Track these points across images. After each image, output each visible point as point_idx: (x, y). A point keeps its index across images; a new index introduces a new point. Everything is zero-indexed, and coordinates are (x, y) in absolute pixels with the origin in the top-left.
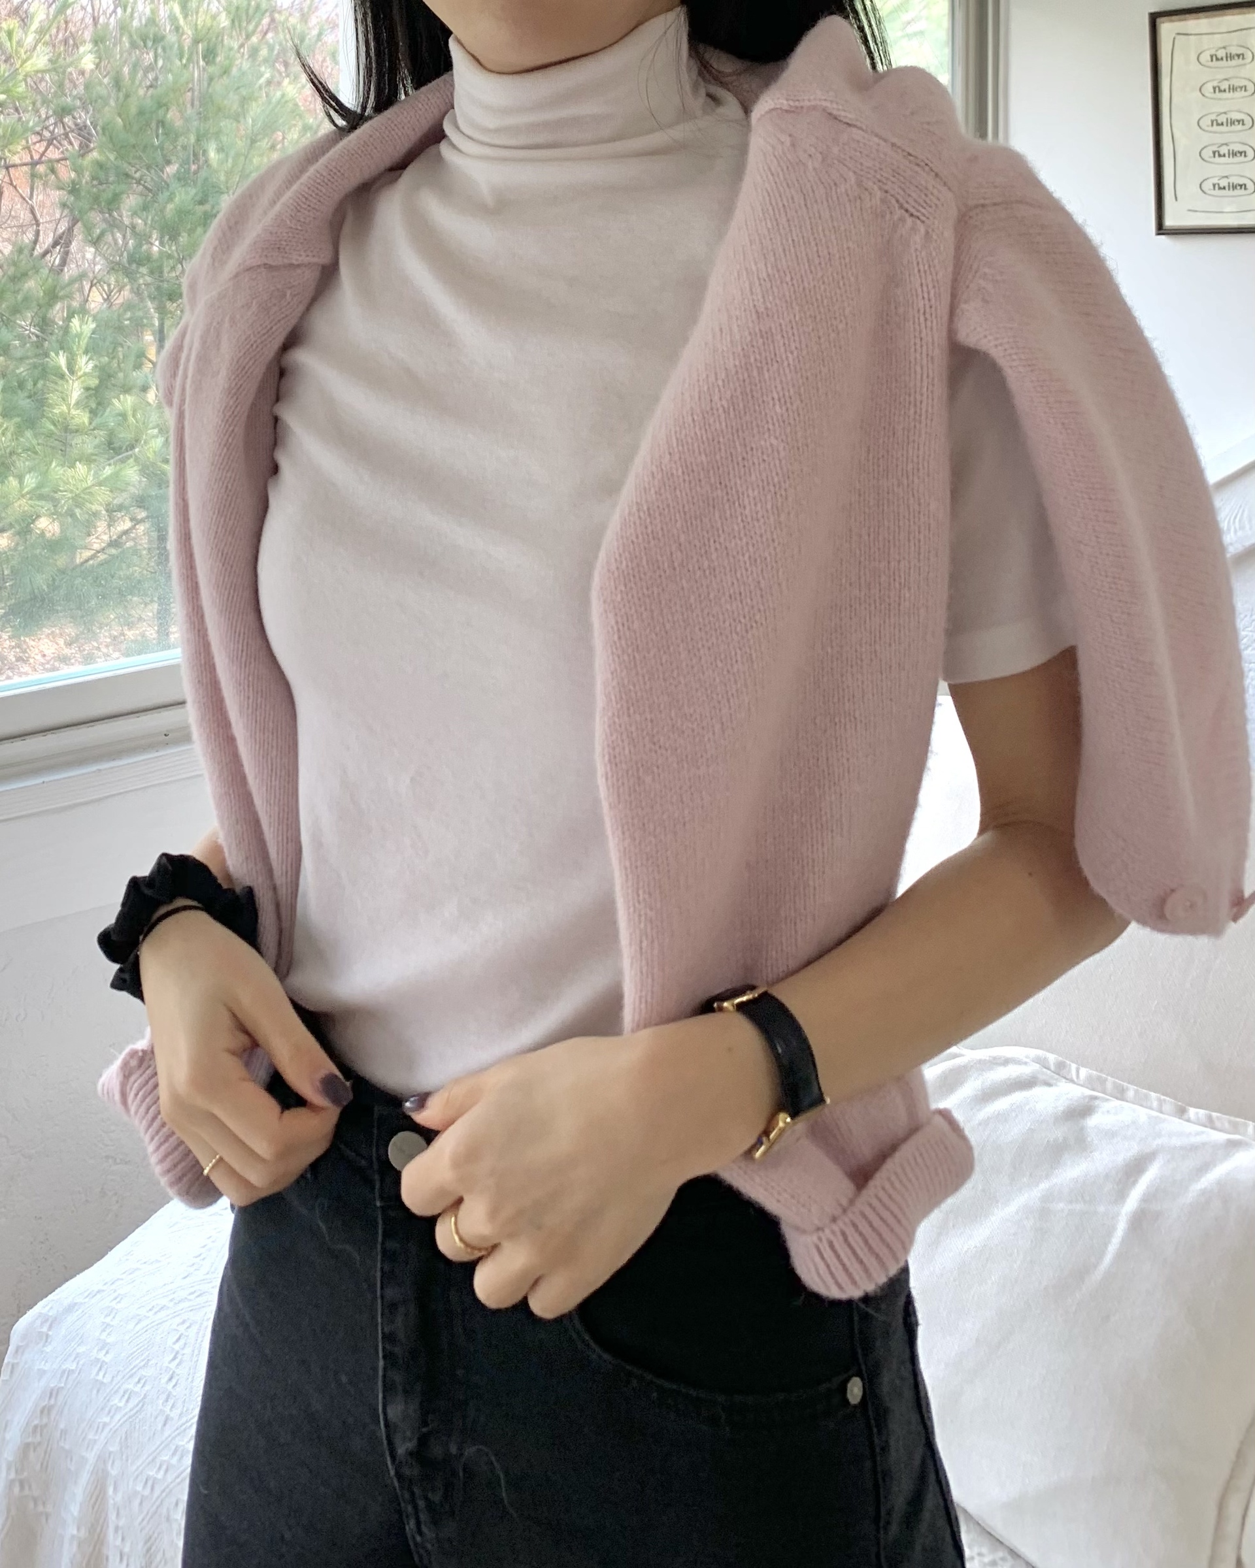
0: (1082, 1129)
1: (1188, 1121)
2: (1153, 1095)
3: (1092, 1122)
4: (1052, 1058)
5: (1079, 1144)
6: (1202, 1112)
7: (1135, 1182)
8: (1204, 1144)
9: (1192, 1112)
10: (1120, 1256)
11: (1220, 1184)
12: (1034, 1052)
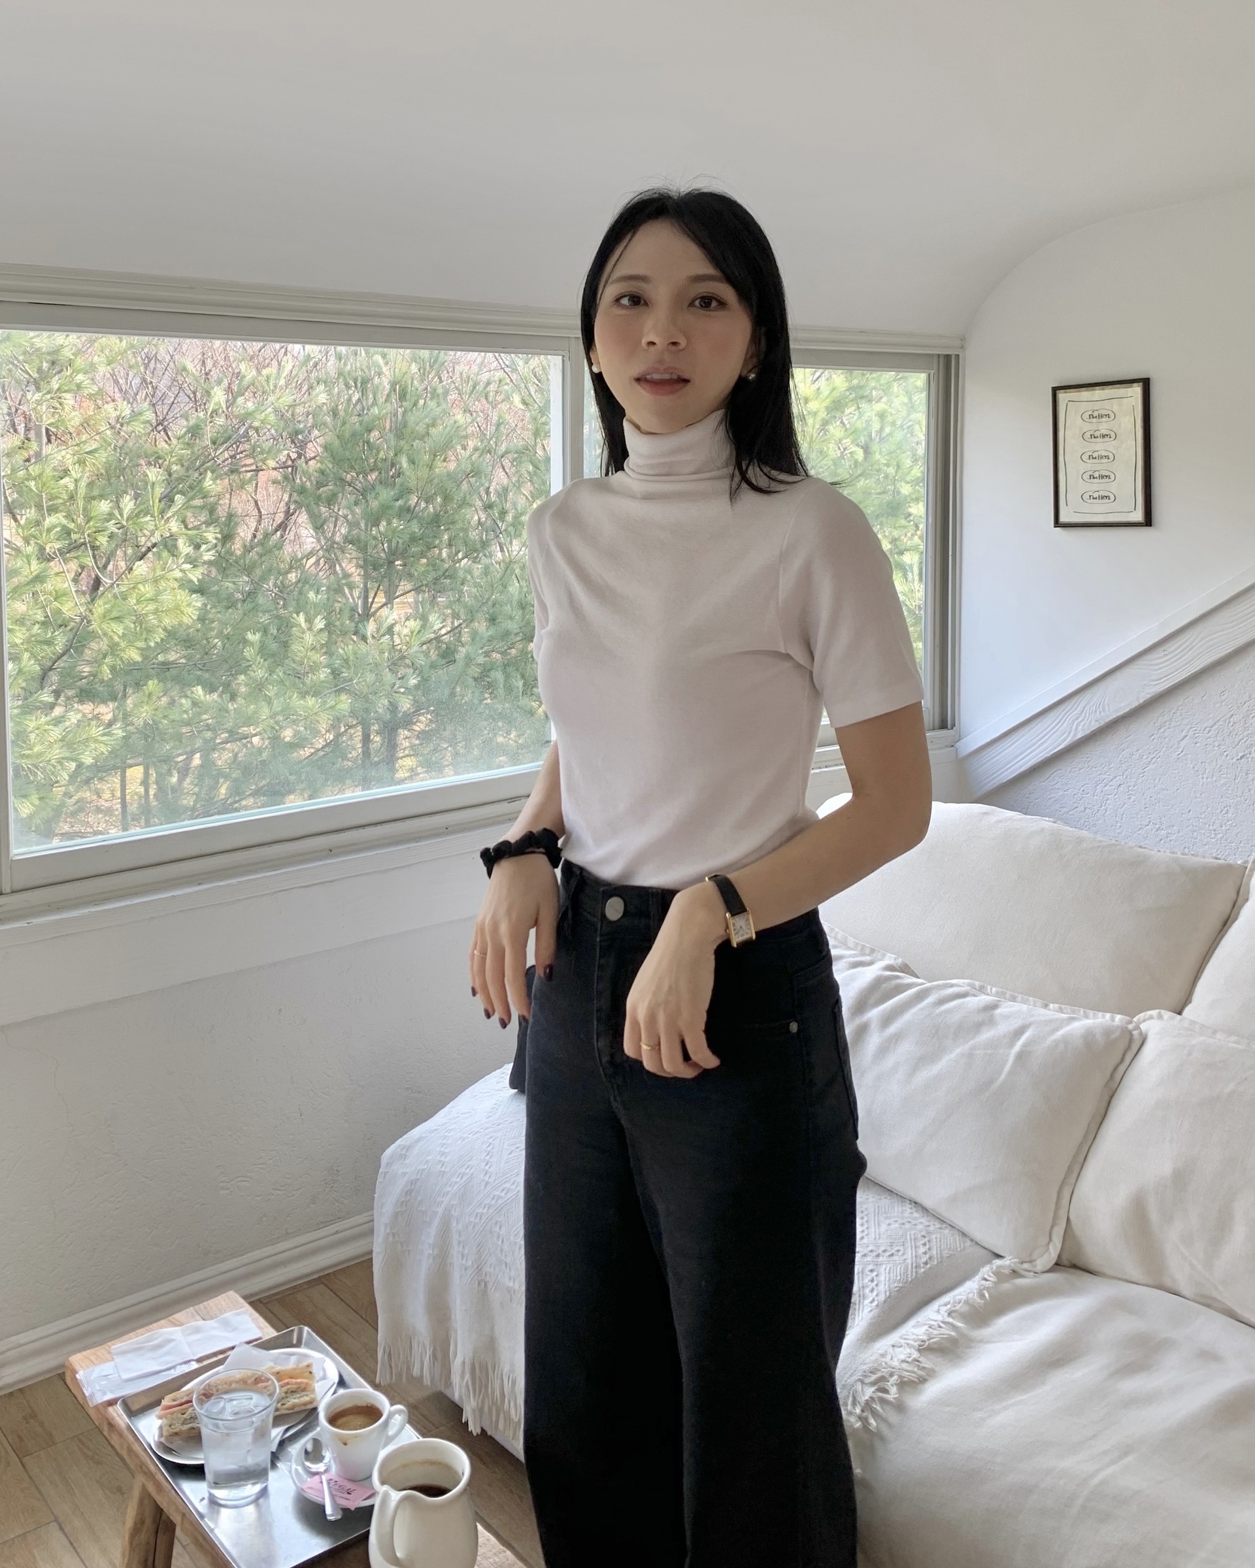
0: (992, 1015)
1: (1049, 1010)
2: (1031, 998)
3: (998, 1011)
4: (977, 983)
5: (991, 1022)
6: (1057, 1006)
7: (1019, 1039)
8: (1057, 1019)
9: (1051, 1006)
10: (1010, 1073)
11: (1063, 1035)
12: (966, 981)
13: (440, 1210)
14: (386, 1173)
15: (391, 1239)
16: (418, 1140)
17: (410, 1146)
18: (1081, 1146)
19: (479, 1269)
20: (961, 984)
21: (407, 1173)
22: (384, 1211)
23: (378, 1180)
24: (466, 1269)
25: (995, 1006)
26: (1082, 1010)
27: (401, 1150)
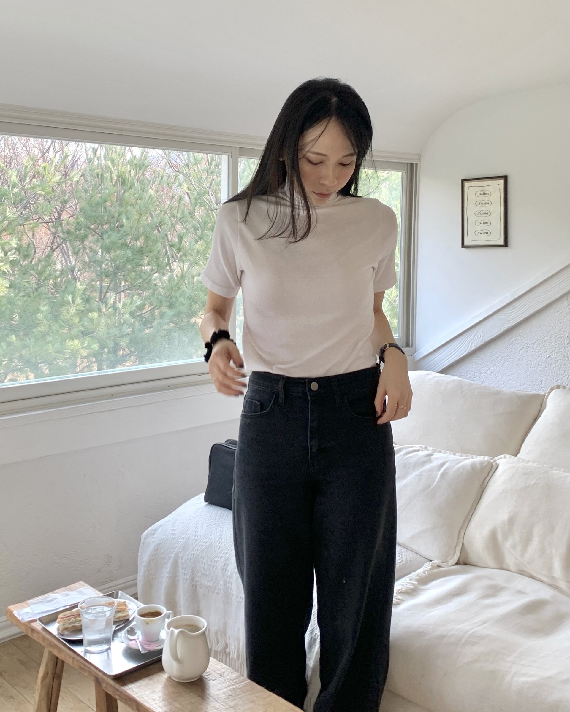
0: (430, 458)
1: (456, 456)
2: (448, 451)
3: (432, 457)
4: (424, 446)
5: (430, 461)
6: (459, 454)
7: (442, 467)
8: (459, 459)
9: (457, 454)
10: (438, 482)
11: (461, 465)
12: (419, 445)
13: (173, 555)
14: (144, 543)
15: (147, 573)
16: (161, 526)
17: (156, 529)
18: (469, 513)
19: (193, 580)
20: (417, 447)
21: (155, 541)
22: (143, 560)
23: (140, 546)
24: (186, 580)
25: (432, 455)
26: (471, 455)
27: (152, 531)
